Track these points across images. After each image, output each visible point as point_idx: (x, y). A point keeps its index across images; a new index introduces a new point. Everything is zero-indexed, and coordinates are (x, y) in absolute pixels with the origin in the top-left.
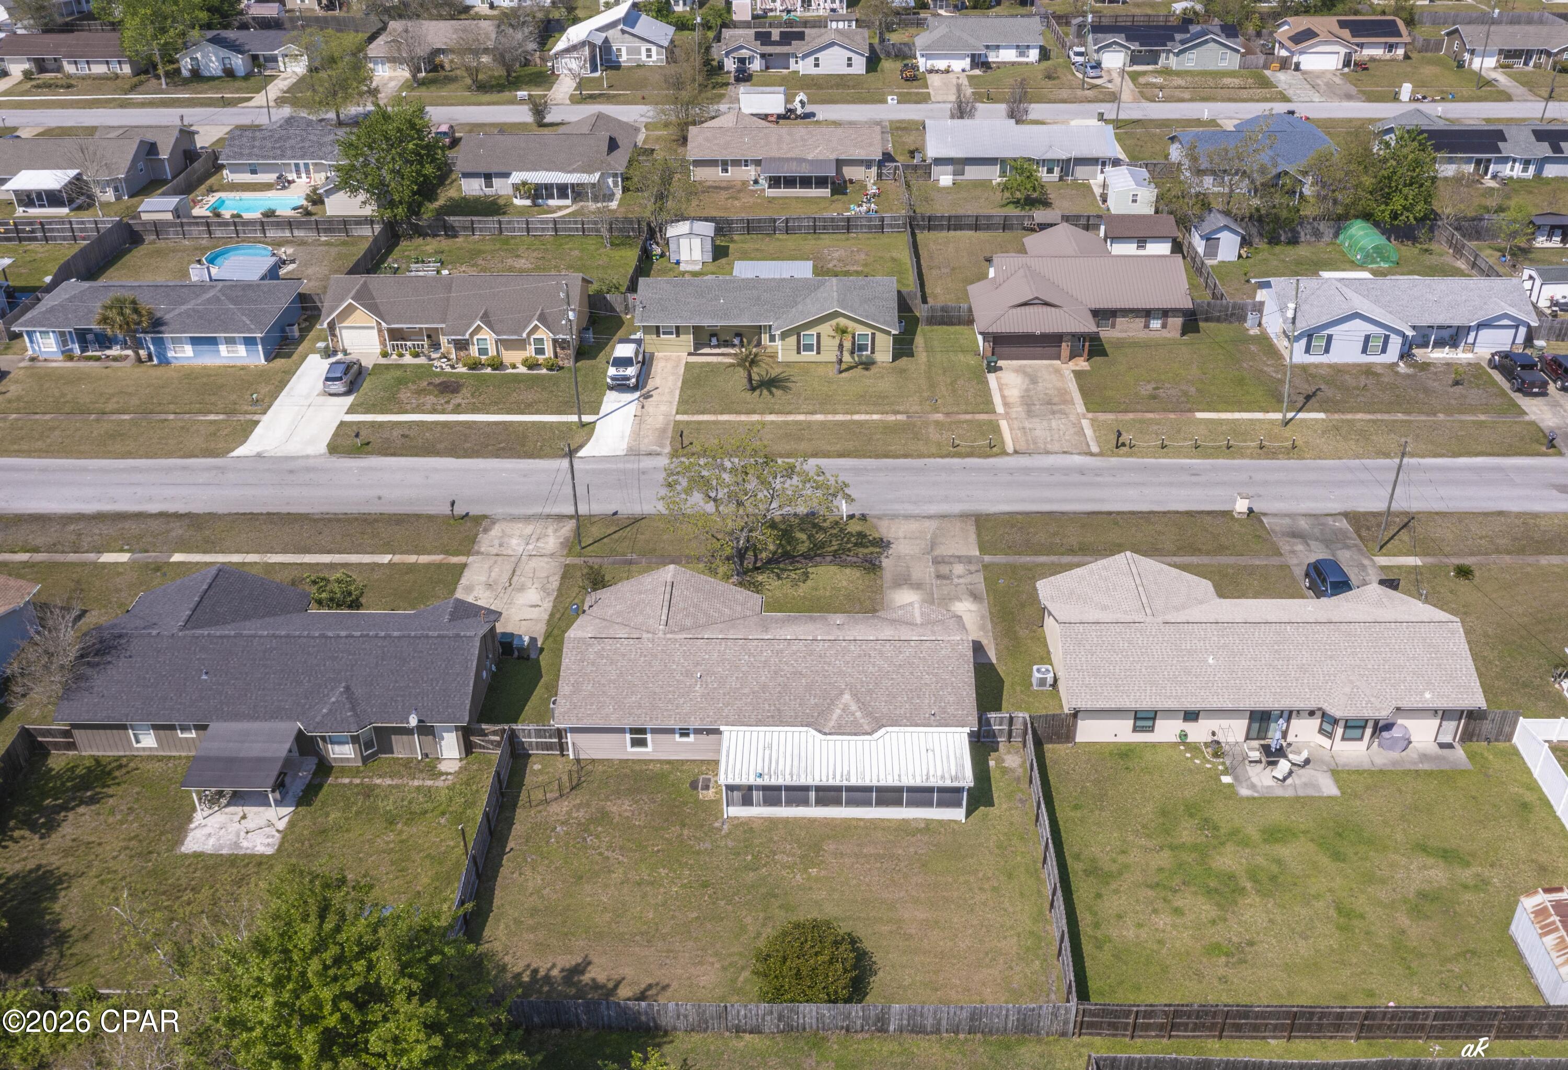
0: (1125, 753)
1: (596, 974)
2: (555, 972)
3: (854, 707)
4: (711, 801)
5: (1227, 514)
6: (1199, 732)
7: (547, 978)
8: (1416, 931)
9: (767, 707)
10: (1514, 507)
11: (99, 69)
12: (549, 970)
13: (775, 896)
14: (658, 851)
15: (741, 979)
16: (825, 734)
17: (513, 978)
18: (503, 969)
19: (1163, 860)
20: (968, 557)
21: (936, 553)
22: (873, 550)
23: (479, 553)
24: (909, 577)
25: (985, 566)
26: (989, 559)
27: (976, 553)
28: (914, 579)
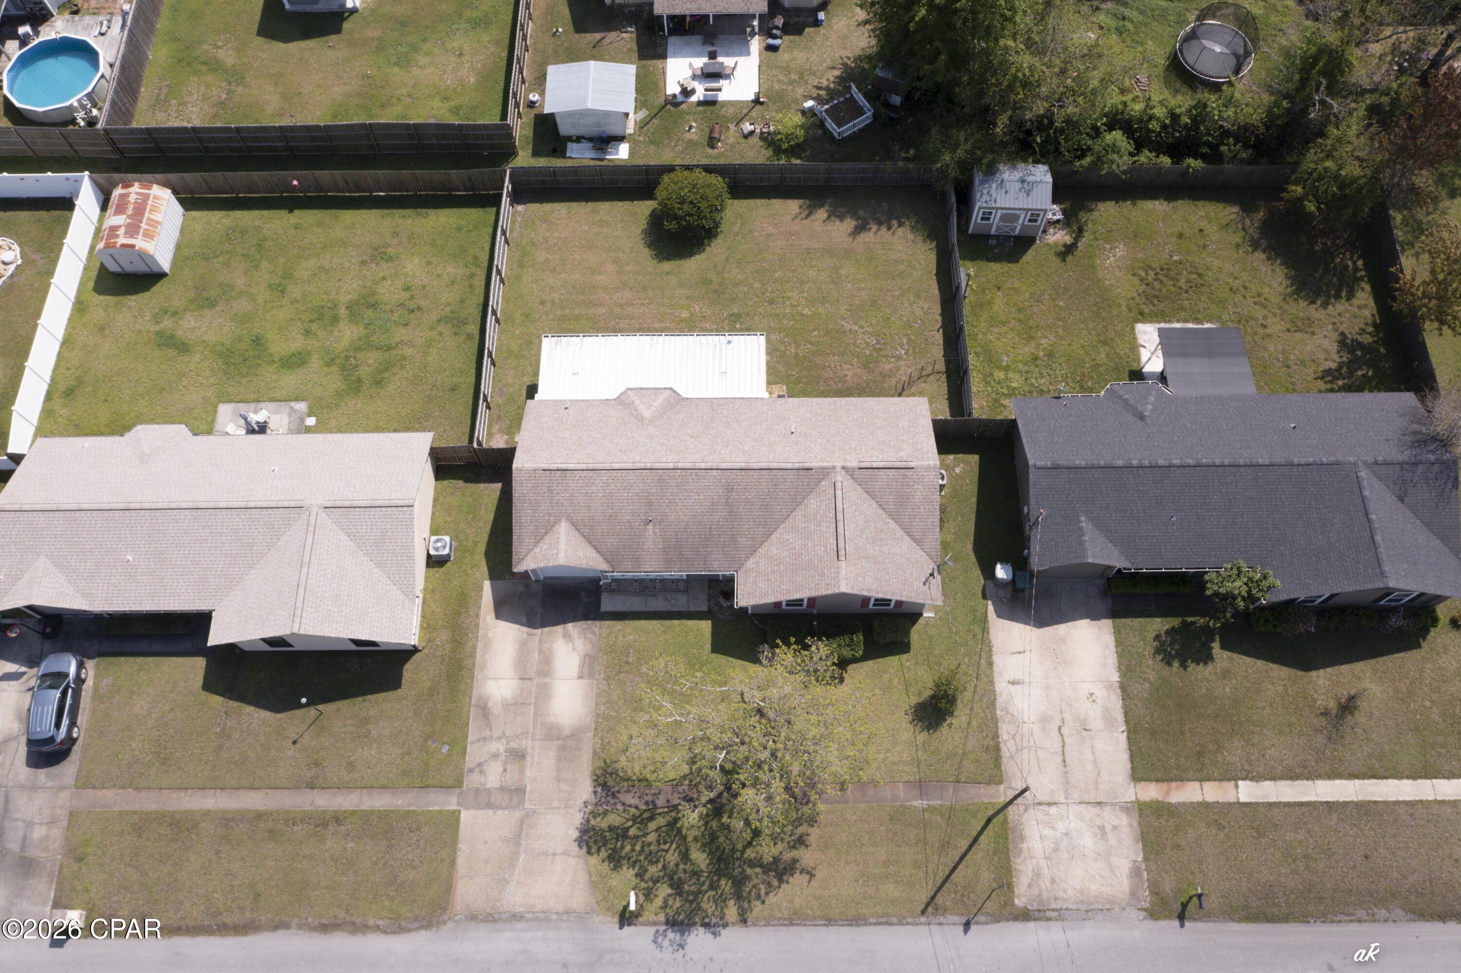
1: (849, 224)
2: (874, 227)
3: (642, 408)
4: (775, 383)
7: (880, 224)
9: (725, 412)
12: (879, 229)
13: (716, 291)
14: (814, 330)
15: (738, 225)
16: (670, 389)
17: (904, 223)
18: (914, 230)
19: (400, 334)
20: (477, 805)
21: (518, 814)
22: (602, 823)
23: (1126, 808)
24: (559, 759)
25: (458, 783)
26: (450, 802)
27: (464, 815)
28: (553, 754)
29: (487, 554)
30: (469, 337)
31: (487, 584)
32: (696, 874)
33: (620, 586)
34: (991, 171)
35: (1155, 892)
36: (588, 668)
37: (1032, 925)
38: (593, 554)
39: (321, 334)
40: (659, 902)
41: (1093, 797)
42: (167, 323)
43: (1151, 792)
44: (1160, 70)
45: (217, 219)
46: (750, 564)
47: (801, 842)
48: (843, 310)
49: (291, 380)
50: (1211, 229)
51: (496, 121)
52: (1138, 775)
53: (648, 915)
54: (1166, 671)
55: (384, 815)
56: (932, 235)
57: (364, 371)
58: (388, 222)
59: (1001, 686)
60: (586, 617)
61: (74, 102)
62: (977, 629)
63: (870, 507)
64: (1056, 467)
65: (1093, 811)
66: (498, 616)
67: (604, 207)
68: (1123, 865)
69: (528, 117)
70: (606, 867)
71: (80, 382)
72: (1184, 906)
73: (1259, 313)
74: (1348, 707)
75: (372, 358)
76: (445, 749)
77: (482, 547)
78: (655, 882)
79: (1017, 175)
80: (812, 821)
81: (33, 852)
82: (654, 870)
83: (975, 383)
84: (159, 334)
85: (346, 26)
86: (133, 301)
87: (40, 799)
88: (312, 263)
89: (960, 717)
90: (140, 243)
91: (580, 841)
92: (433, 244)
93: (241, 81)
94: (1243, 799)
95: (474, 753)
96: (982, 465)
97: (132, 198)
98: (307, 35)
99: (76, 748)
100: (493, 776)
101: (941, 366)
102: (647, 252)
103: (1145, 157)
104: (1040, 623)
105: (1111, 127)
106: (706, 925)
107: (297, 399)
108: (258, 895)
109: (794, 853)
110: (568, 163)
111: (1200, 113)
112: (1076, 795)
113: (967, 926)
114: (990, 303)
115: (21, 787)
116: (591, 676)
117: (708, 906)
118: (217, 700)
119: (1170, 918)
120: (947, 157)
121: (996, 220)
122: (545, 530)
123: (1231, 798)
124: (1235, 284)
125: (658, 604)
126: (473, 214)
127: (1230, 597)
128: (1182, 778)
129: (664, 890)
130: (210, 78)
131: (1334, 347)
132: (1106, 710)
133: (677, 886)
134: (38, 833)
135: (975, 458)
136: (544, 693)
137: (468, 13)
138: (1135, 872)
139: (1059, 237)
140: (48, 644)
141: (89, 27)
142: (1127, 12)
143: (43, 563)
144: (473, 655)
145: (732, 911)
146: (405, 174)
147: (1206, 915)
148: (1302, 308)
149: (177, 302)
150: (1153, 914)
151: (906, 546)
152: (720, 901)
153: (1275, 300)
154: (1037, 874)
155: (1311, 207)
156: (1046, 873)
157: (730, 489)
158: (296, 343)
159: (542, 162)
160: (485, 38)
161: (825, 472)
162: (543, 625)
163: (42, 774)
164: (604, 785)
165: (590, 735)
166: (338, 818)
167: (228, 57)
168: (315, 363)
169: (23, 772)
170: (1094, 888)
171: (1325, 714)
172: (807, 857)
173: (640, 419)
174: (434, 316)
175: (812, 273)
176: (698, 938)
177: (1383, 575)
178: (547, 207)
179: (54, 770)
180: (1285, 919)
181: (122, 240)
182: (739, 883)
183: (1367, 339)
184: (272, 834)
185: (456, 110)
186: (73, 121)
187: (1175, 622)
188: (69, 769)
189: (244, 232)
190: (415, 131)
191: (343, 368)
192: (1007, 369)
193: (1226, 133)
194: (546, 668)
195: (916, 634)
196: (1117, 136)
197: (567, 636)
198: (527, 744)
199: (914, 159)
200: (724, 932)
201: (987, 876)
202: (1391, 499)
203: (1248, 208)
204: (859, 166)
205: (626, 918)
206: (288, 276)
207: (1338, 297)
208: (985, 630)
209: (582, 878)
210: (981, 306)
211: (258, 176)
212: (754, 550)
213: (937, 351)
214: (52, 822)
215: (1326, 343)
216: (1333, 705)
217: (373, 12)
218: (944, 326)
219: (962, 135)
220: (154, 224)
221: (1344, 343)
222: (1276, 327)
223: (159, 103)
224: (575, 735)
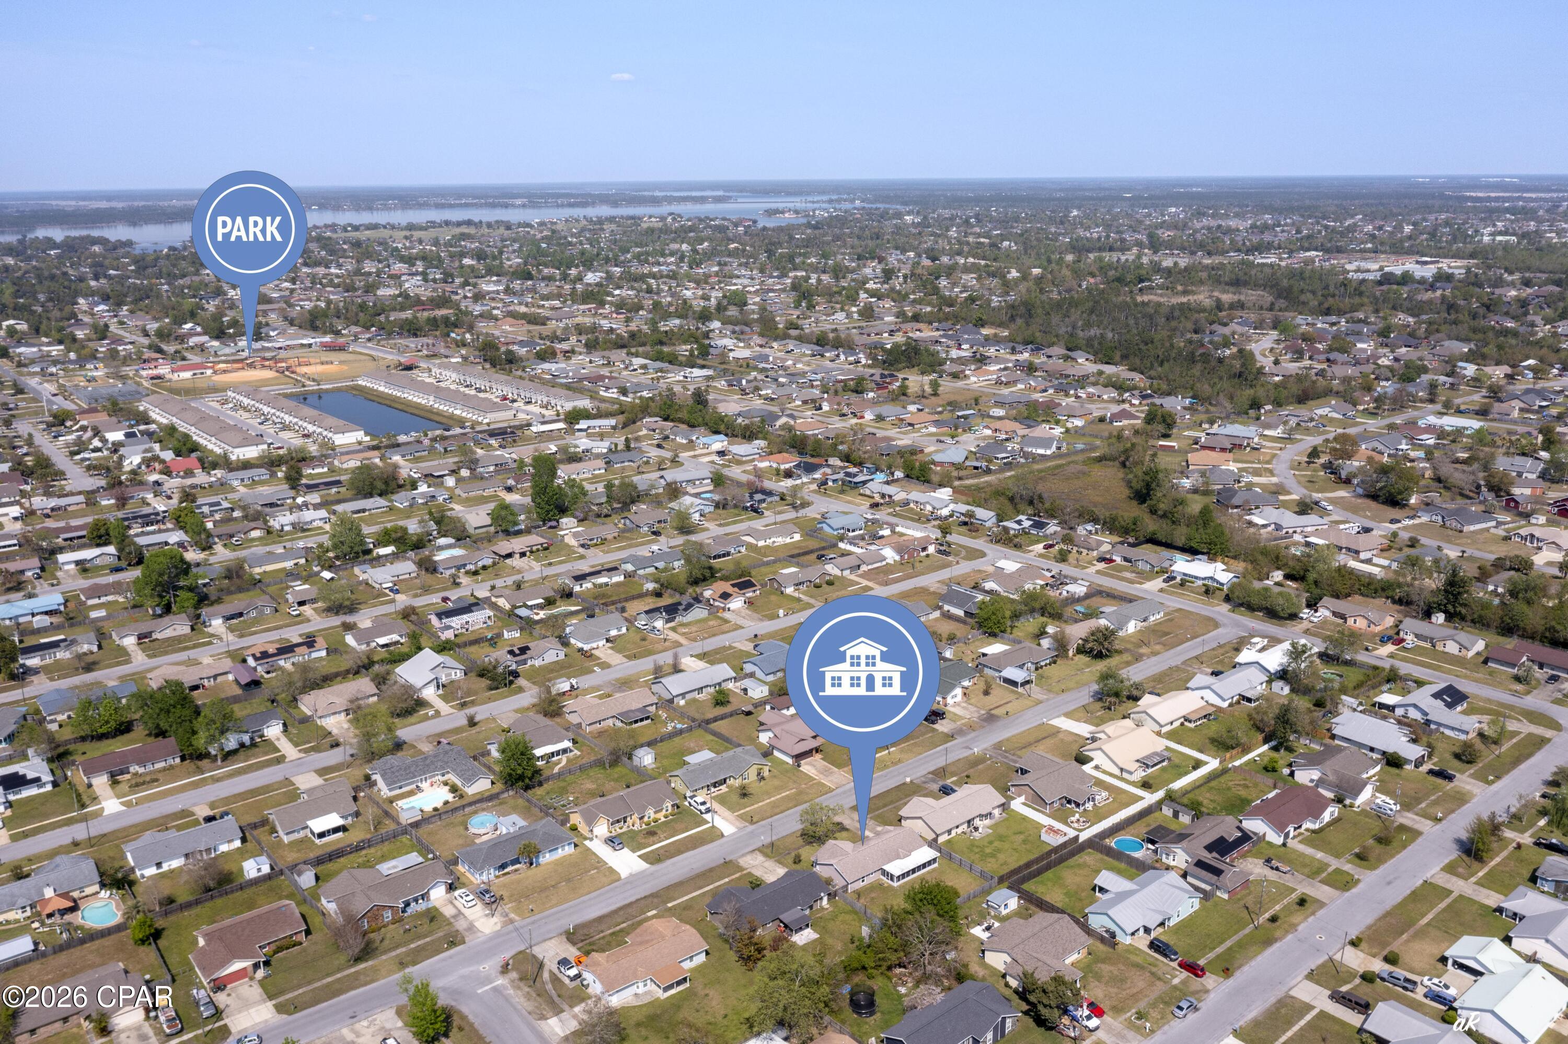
0: (949, 841)
5: (904, 784)
6: (960, 830)
8: (1028, 847)
10: (961, 756)
11: (160, 765)
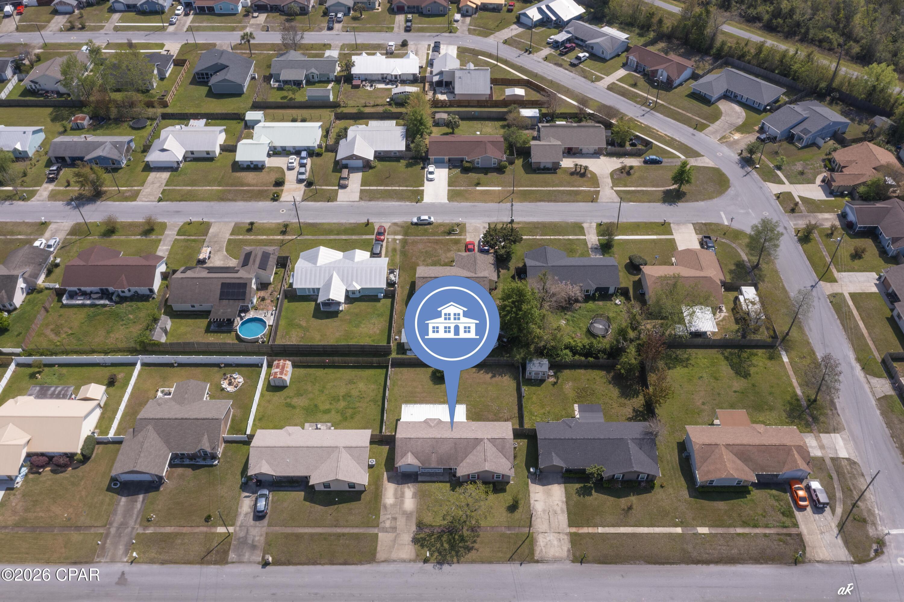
1: (490, 375)
3: (431, 423)
4: (469, 418)
7: (499, 375)
12: (499, 377)
14: (480, 405)
16: (439, 419)
17: (506, 375)
18: (510, 377)
19: (358, 404)
20: (383, 532)
21: (395, 534)
22: (419, 537)
23: (567, 534)
24: (407, 519)
25: (378, 526)
26: (376, 531)
27: (380, 534)
28: (405, 518)
29: (385, 465)
30: (379, 406)
31: (385, 473)
32: (445, 550)
33: (423, 474)
34: (531, 360)
35: (574, 556)
36: (415, 496)
37: (539, 564)
38: (417, 461)
39: (335, 404)
40: (435, 557)
41: (557, 531)
42: (288, 400)
43: (574, 530)
44: (584, 332)
45: (302, 371)
46: (461, 465)
47: (475, 542)
48: (489, 399)
49: (326, 417)
50: (597, 378)
51: (385, 344)
52: (570, 525)
53: (432, 560)
54: (579, 498)
55: (357, 534)
56: (515, 378)
57: (348, 415)
58: (353, 373)
59: (532, 502)
60: (414, 482)
61: (259, 336)
62: (525, 486)
63: (494, 449)
64: (545, 439)
65: (556, 535)
66: (389, 482)
67: (418, 369)
68: (565, 549)
69: (396, 343)
70: (420, 548)
71: (263, 416)
72: (582, 559)
73: (610, 402)
74: (630, 508)
75: (350, 411)
76: (374, 517)
77: (384, 463)
78: (434, 552)
79: (538, 362)
80: (478, 536)
81: (255, 543)
82: (433, 549)
83: (526, 420)
84: (286, 403)
85: (339, 315)
86: (278, 394)
87: (257, 529)
88: (331, 384)
89: (520, 510)
90: (284, 377)
91: (412, 541)
92: (367, 379)
93: (308, 331)
94: (600, 532)
95: (382, 518)
96: (528, 442)
97: (281, 364)
98: (328, 318)
99: (267, 516)
100: (388, 524)
101: (517, 415)
102: (431, 383)
103: (577, 357)
104: (543, 485)
105: (565, 348)
106: (448, 563)
107: (328, 422)
108: (321, 555)
109: (473, 545)
110: (407, 357)
111: (591, 345)
112: (552, 530)
113: (521, 564)
114: (532, 398)
115: (252, 526)
116: (415, 498)
117: (448, 558)
118: (308, 503)
119: (578, 562)
120: (518, 357)
121: (533, 374)
122: (404, 455)
123: (596, 531)
124: (604, 393)
125: (434, 479)
126: (379, 371)
127: (592, 474)
128: (582, 527)
129: (436, 554)
130: (298, 330)
131: (631, 411)
132: (562, 509)
133: (440, 553)
134: (257, 538)
135: (526, 441)
136: (402, 502)
137: (376, 312)
138: (569, 551)
139: (552, 380)
140: (258, 488)
141: (261, 314)
142: (575, 315)
143: (264, 462)
144: (381, 492)
145: (455, 560)
146: (360, 359)
147: (588, 562)
148: (623, 400)
149: (291, 394)
150: (573, 562)
151: (504, 460)
152: (452, 557)
153: (615, 398)
154: (541, 550)
155: (623, 371)
156: (544, 550)
157: (455, 444)
158: (327, 406)
159: (399, 356)
160: (382, 319)
161: (482, 440)
162: (402, 484)
163: (257, 523)
164: (419, 527)
165: (415, 513)
166: (344, 535)
167: (304, 323)
168: (333, 412)
169: (252, 522)
170: (557, 554)
171: (624, 510)
172: (476, 546)
173: (431, 426)
174: (368, 400)
175: (480, 389)
176: (446, 567)
177: (633, 467)
178: (401, 369)
179: (261, 522)
180: (610, 563)
181: (279, 376)
182: (457, 552)
183: (641, 409)
184: (325, 539)
185: (373, 341)
186: (257, 342)
187: (582, 485)
188: (266, 521)
189: (310, 375)
190: (363, 347)
191: (342, 414)
192: (536, 416)
193: (599, 351)
194: (403, 495)
195: (508, 488)
196: (567, 351)
197: (409, 487)
198: (397, 516)
199: (509, 357)
200: (453, 565)
201: (527, 551)
202: (637, 448)
203: (608, 372)
204: (494, 359)
205: (426, 561)
206: (324, 387)
207: (633, 397)
208: (528, 486)
209: (413, 551)
210: (529, 399)
211: (316, 359)
212: (462, 461)
213: (516, 411)
214: (261, 535)
215: (629, 410)
216: (626, 508)
217: (348, 311)
218: (518, 404)
219: (522, 351)
220: (287, 371)
221: (634, 410)
222: (615, 405)
223: (283, 337)
224: (411, 513)
